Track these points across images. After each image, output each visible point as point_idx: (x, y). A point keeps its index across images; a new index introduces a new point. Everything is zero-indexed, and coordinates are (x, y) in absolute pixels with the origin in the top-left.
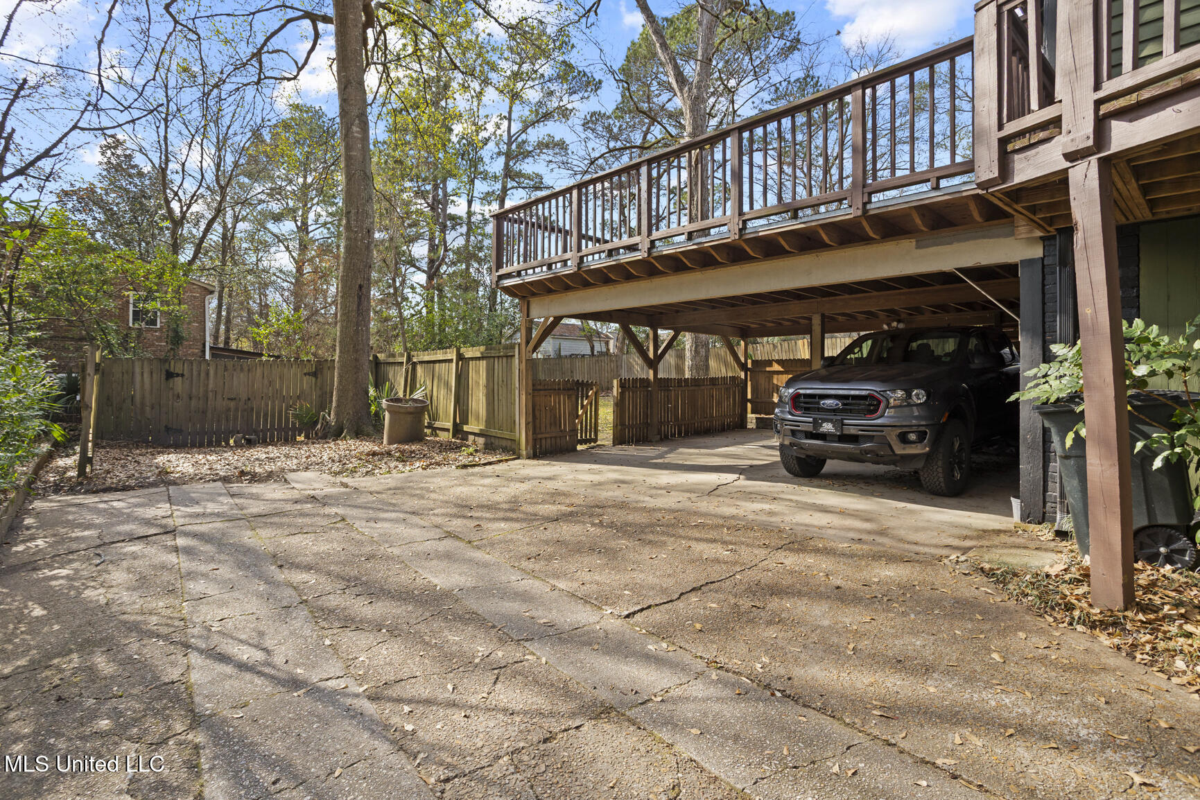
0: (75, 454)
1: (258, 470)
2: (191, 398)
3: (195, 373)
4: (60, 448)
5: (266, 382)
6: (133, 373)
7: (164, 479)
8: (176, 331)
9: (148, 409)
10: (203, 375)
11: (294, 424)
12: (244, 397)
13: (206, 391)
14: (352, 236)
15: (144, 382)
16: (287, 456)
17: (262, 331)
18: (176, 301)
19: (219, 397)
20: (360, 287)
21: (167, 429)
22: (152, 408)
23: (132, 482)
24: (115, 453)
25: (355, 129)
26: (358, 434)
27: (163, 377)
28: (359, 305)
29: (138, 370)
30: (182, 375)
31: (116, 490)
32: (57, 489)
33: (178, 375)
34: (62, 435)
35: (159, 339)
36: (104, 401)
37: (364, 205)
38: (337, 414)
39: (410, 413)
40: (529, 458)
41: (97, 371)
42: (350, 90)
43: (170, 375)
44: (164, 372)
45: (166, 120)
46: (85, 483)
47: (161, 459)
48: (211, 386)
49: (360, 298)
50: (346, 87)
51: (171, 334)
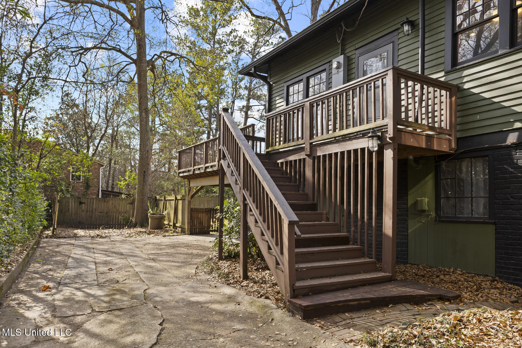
0: (50, 230)
1: (103, 235)
2: (87, 211)
3: (89, 203)
4: (46, 228)
5: (113, 206)
6: (69, 202)
7: (75, 236)
8: (87, 184)
9: (73, 215)
10: (91, 203)
11: (121, 222)
12: (105, 211)
13: (92, 209)
14: (142, 153)
15: (72, 205)
16: (114, 232)
17: (122, 183)
18: (88, 172)
19: (97, 211)
20: (145, 172)
21: (79, 222)
22: (75, 214)
23: (67, 236)
24: (63, 229)
25: (143, 114)
26: (142, 226)
27: (79, 204)
28: (144, 178)
29: (70, 201)
30: (85, 203)
31: (62, 238)
32: (47, 237)
33: (83, 203)
34: (47, 224)
35: (81, 186)
36: (60, 211)
37: (146, 142)
38: (136, 219)
39: (157, 219)
40: (188, 234)
41: (58, 202)
42: (142, 100)
43: (81, 203)
44: (79, 202)
45: (86, 95)
46: (54, 236)
47: (76, 231)
48: (94, 207)
49: (144, 176)
50: (140, 99)
51: (85, 185)
